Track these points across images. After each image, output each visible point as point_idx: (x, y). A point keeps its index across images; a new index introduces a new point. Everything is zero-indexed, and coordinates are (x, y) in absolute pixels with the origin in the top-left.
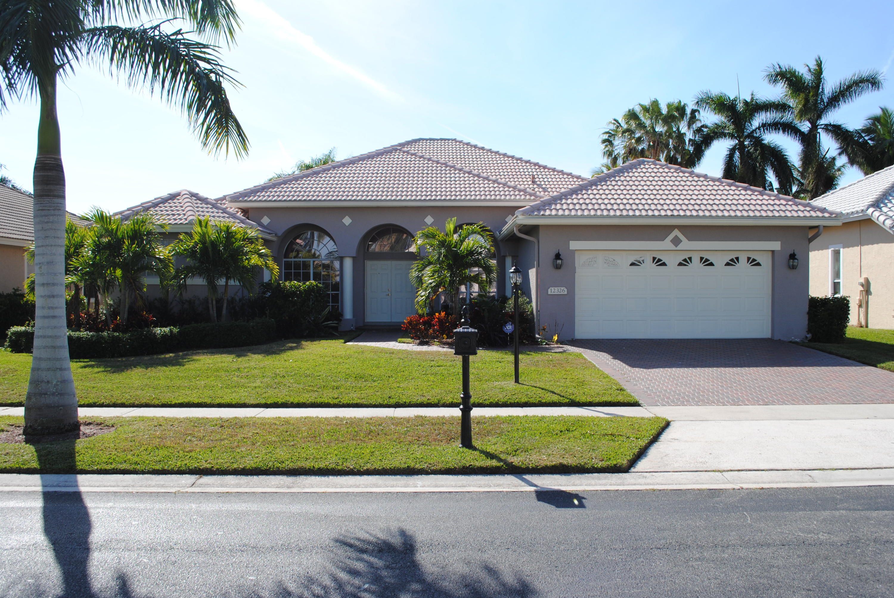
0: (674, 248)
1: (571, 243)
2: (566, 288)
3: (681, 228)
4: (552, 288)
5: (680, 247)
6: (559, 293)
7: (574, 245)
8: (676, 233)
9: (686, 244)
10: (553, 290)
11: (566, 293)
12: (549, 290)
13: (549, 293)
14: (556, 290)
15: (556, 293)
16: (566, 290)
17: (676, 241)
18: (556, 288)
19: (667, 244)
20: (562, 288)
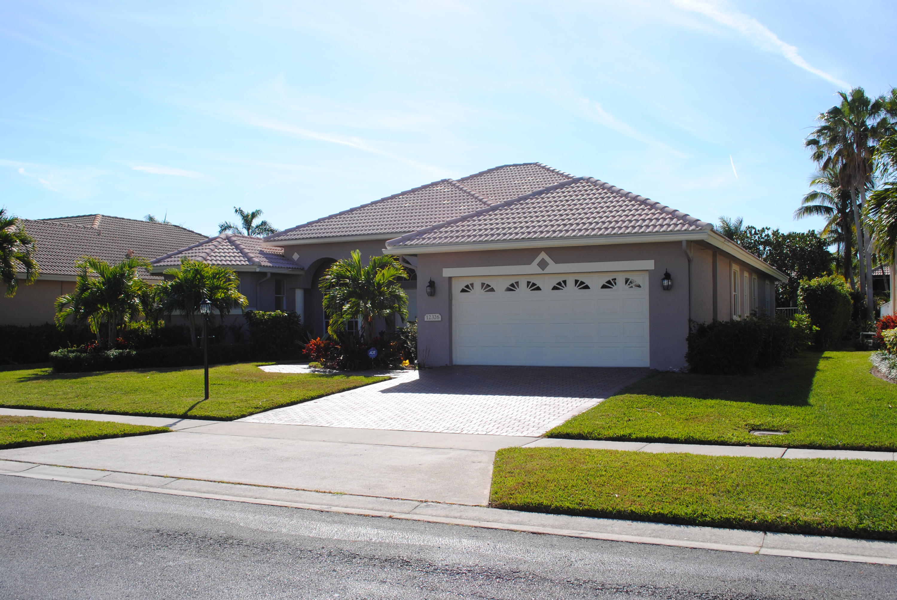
0: (540, 271)
1: (444, 270)
2: (440, 314)
3: (549, 250)
4: (428, 315)
5: (547, 270)
6: (434, 320)
7: (447, 272)
8: (543, 255)
9: (553, 267)
10: (429, 317)
11: (440, 319)
12: (426, 317)
13: (426, 320)
14: (432, 317)
15: (431, 320)
16: (440, 316)
17: (543, 265)
18: (431, 315)
19: (533, 268)
20: (437, 315)
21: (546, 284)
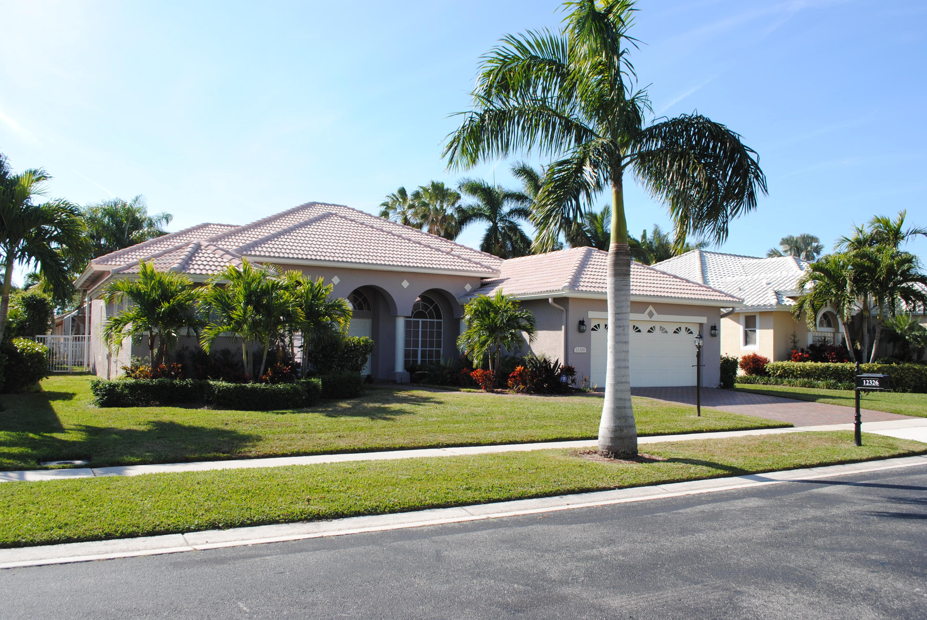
0: (646, 319)
1: (589, 312)
2: (586, 348)
3: (654, 304)
5: (651, 319)
7: (591, 315)
8: (651, 308)
9: (657, 317)
10: (577, 349)
11: (585, 351)
13: (575, 351)
14: (580, 349)
15: (579, 352)
17: (651, 314)
19: (645, 316)
20: (583, 348)
21: (644, 328)
